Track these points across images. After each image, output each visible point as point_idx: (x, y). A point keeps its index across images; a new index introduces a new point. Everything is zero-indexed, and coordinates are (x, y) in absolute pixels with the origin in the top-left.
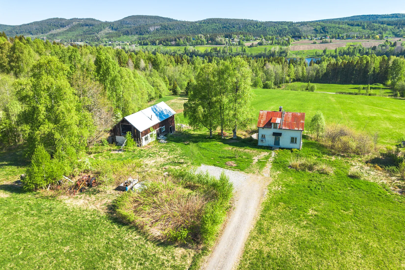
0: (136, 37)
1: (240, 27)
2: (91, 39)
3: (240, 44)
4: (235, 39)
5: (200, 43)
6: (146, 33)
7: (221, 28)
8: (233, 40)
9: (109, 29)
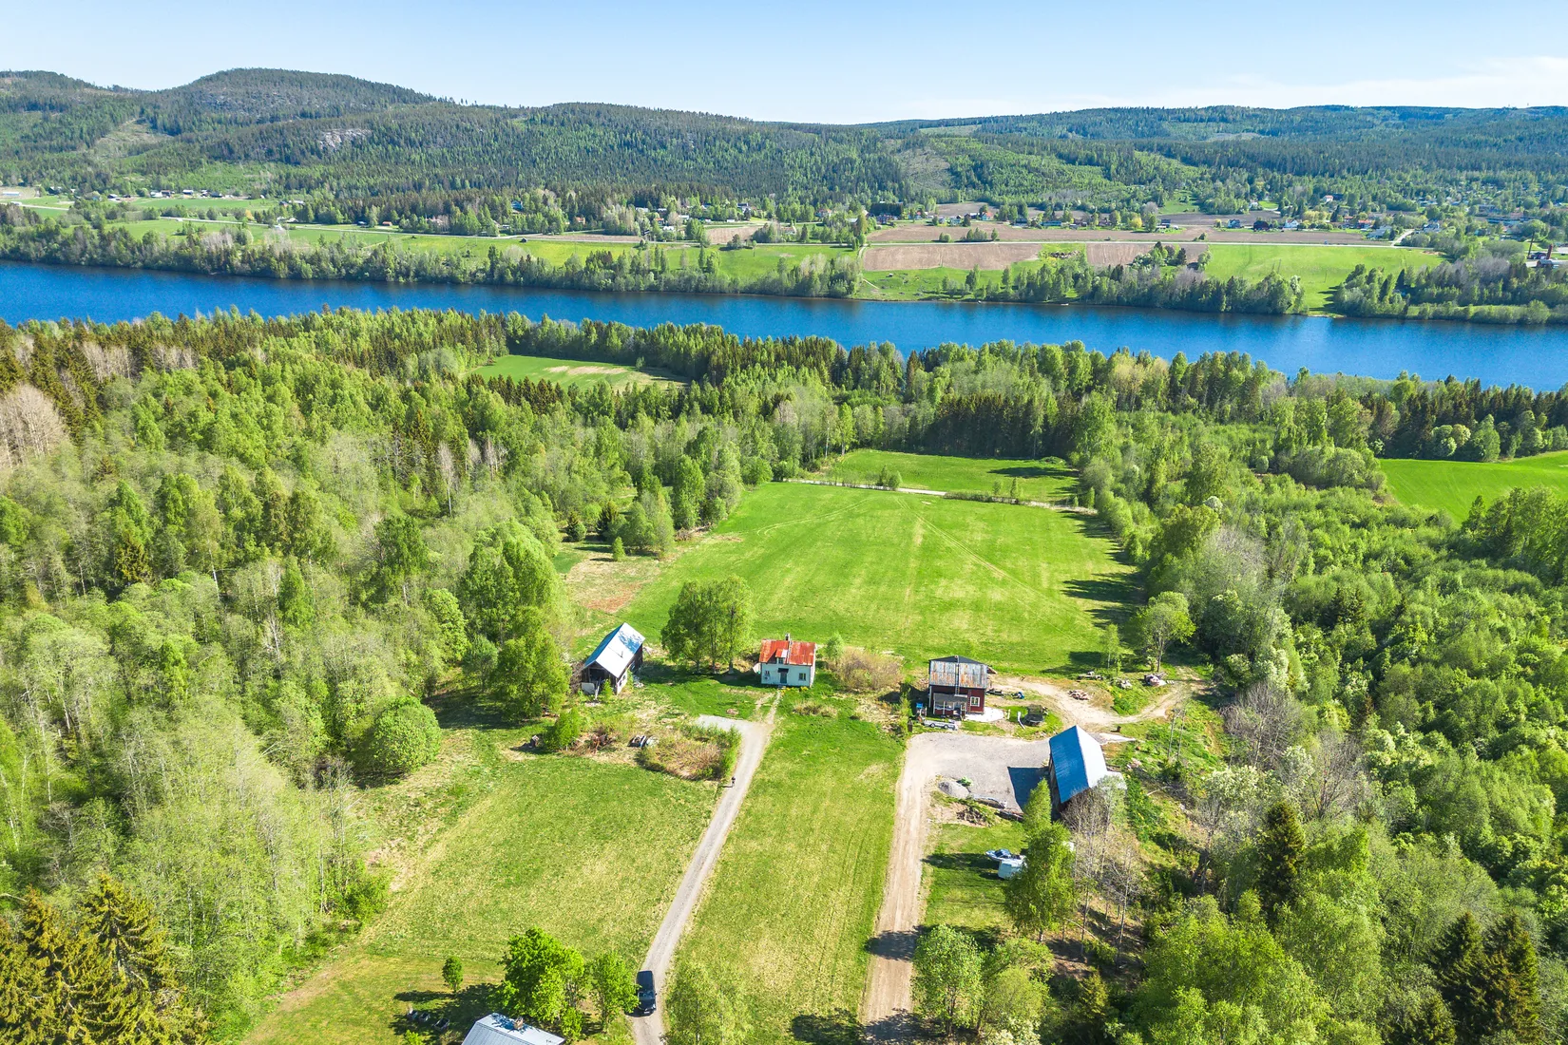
0: (269, 173)
1: (684, 146)
2: (67, 174)
3: (690, 234)
4: (674, 216)
5: (543, 225)
6: (308, 154)
7: (612, 147)
8: (665, 215)
9: (138, 127)
